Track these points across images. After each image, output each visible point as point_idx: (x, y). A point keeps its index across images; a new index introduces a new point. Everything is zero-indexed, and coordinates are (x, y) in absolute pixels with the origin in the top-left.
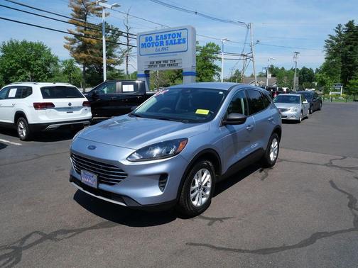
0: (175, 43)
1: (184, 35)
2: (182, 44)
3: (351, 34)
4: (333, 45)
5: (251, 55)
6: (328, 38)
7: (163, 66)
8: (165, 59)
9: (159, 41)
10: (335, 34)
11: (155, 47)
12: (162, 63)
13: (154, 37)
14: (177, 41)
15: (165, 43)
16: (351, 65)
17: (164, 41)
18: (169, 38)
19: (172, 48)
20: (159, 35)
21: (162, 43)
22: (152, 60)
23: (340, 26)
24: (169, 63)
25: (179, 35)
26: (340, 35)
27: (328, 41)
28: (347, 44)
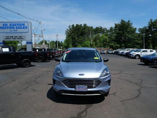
0: (21, 28)
1: (26, 25)
2: (25, 29)
3: (74, 29)
4: (68, 33)
5: (42, 35)
6: (66, 30)
7: (14, 39)
8: (16, 35)
9: (12, 26)
10: (68, 29)
11: (9, 29)
12: (14, 37)
13: (9, 24)
14: (22, 27)
15: (15, 28)
16: (75, 40)
17: (15, 27)
18: (18, 25)
19: (19, 30)
20: (12, 23)
21: (13, 28)
22: (7, 35)
23: (70, 26)
24: (18, 37)
25: (24, 25)
26: (70, 29)
27: (66, 31)
28: (73, 33)
